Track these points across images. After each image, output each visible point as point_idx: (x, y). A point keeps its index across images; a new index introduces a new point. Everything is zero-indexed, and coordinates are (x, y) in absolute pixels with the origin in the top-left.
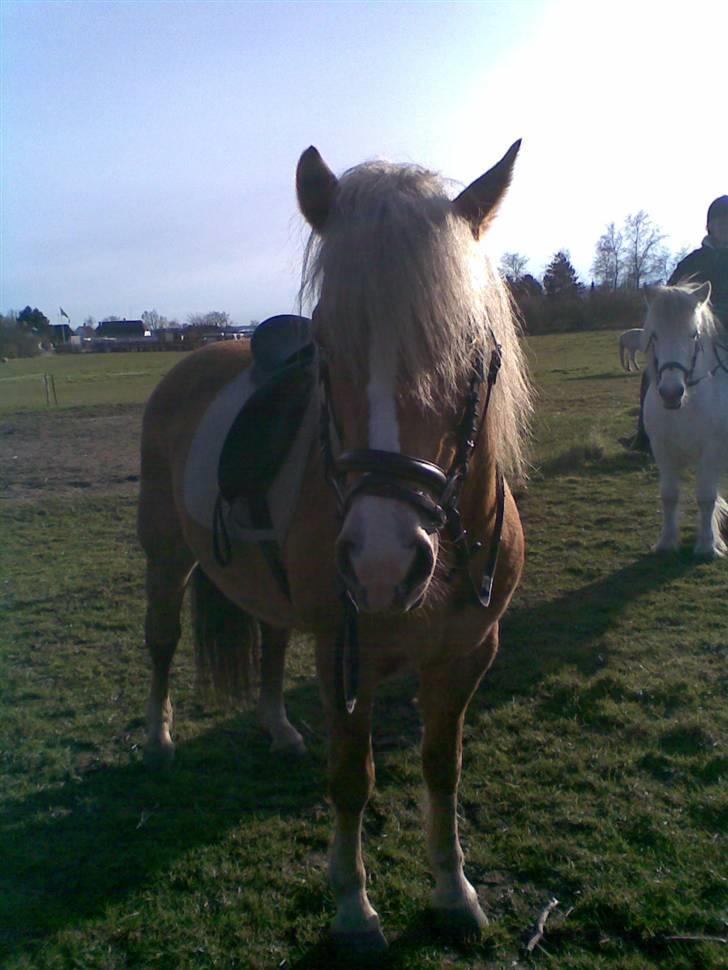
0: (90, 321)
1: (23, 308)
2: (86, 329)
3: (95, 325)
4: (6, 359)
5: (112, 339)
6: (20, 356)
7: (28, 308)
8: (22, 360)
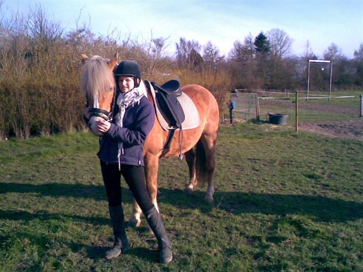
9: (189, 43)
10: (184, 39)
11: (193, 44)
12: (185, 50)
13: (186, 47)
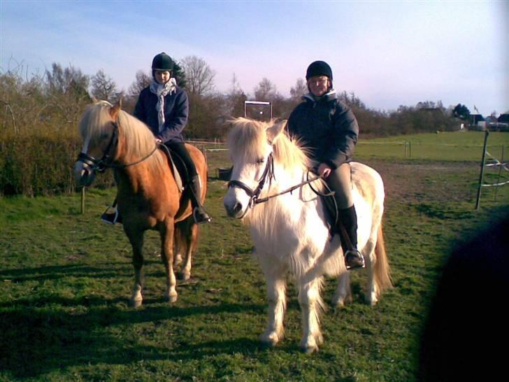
0: (494, 113)
1: (457, 105)
2: (492, 118)
3: (498, 116)
4: (438, 132)
5: (504, 124)
6: (446, 130)
7: (459, 105)
8: (447, 133)
9: (67, 72)
10: (59, 66)
11: (73, 72)
12: (61, 81)
13: (62, 77)
